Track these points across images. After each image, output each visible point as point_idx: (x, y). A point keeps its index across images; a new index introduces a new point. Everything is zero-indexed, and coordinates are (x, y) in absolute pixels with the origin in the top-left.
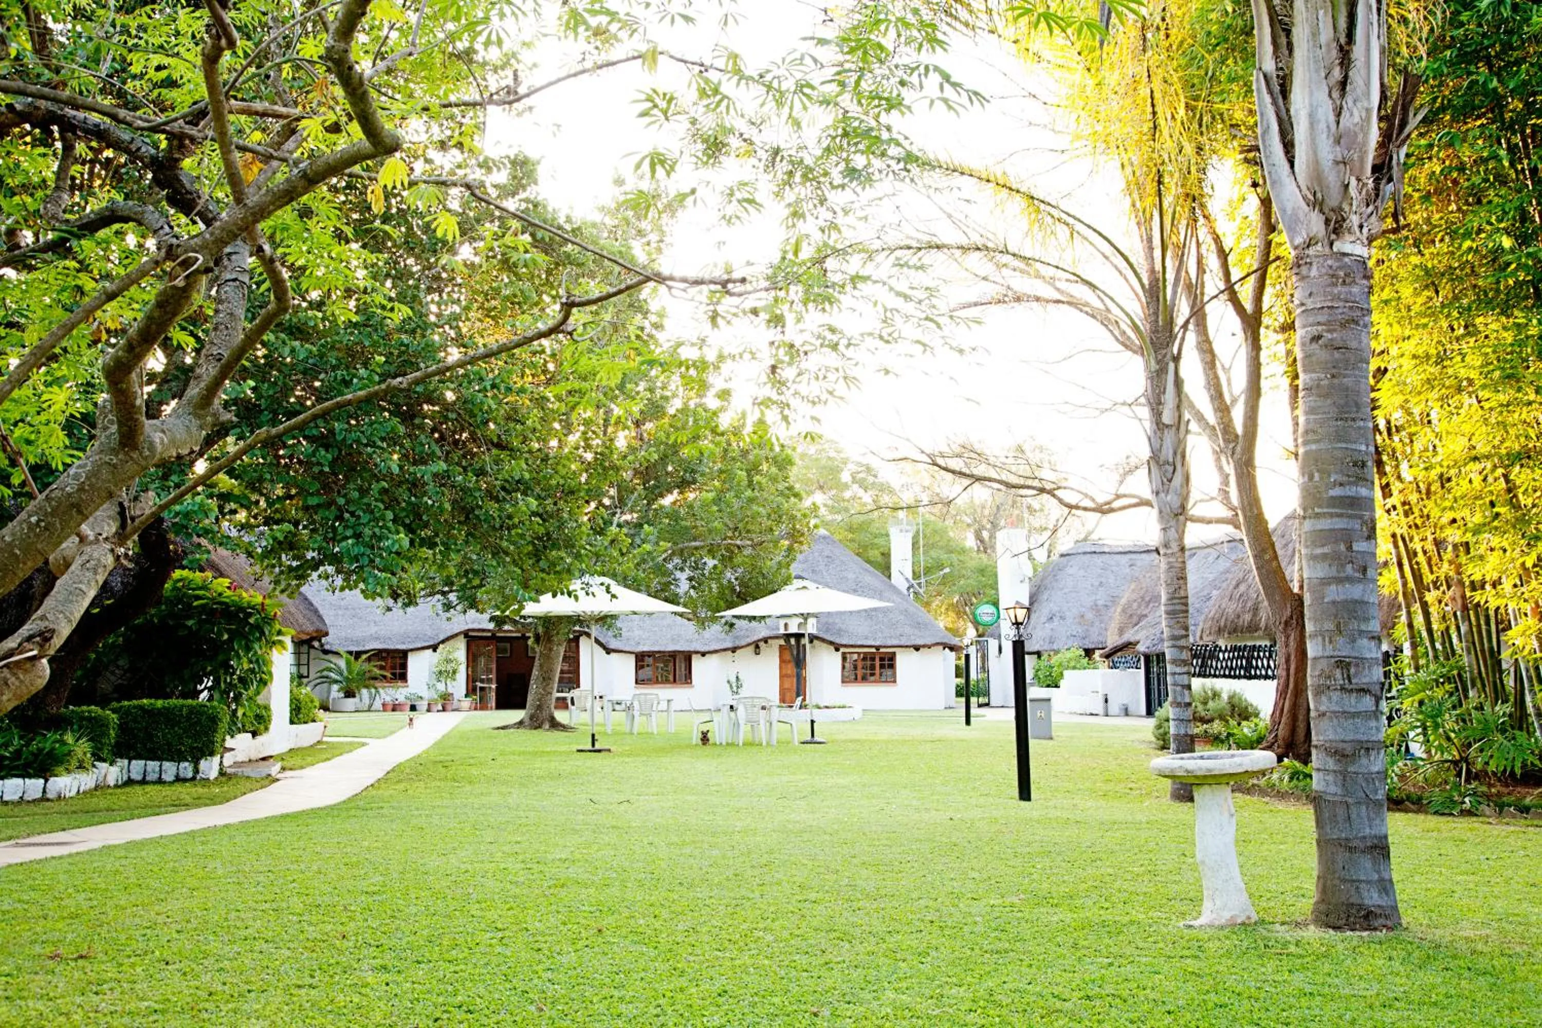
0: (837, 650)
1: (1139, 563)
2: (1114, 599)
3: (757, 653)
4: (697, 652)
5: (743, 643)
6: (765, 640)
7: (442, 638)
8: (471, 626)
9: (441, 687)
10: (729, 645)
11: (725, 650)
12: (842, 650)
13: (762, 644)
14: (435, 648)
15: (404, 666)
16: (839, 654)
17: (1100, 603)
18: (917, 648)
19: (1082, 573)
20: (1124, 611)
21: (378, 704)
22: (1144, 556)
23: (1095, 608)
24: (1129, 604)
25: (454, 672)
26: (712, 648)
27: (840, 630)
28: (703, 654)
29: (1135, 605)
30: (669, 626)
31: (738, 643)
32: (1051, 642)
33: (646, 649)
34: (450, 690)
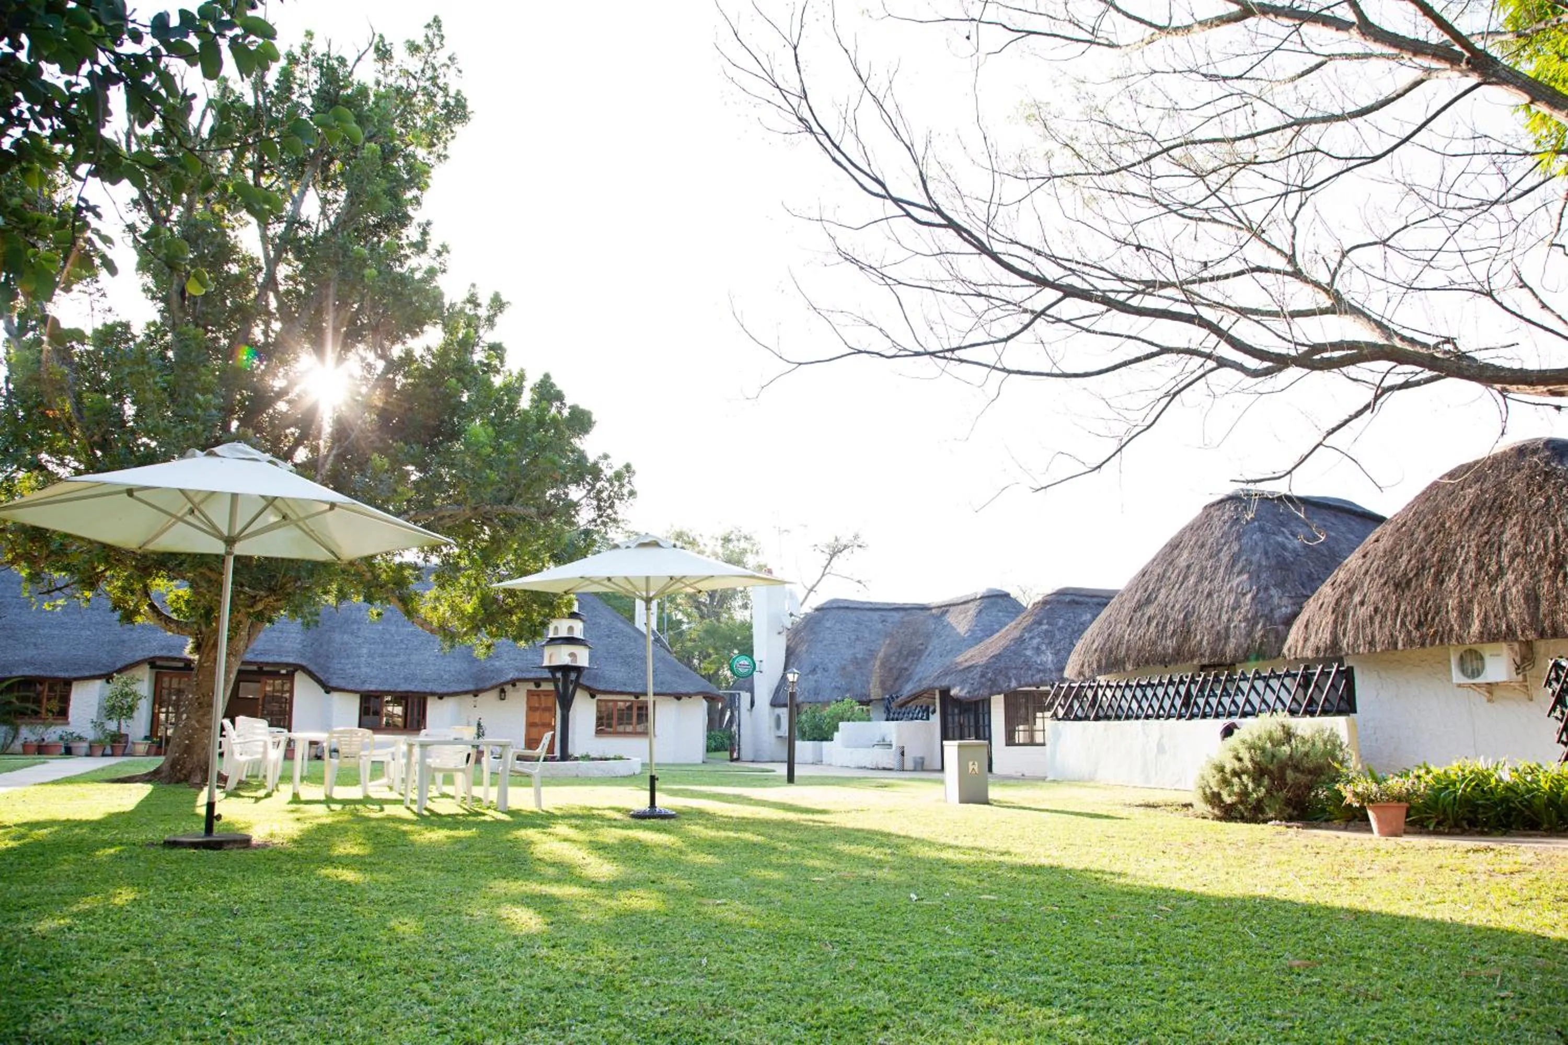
0: (593, 696)
1: (890, 620)
2: (872, 654)
3: (503, 698)
4: (433, 694)
5: (488, 685)
6: (513, 683)
7: (119, 665)
8: (158, 654)
9: (112, 726)
10: (471, 687)
11: (466, 693)
12: (598, 697)
13: (508, 688)
14: (108, 678)
15: (65, 700)
16: (595, 700)
17: (859, 656)
18: (678, 697)
19: (838, 626)
20: (883, 665)
21: (17, 746)
22: (894, 614)
23: (855, 661)
24: (887, 658)
25: (131, 709)
26: (452, 690)
27: (596, 675)
28: (441, 697)
29: (893, 659)
30: (402, 664)
31: (481, 686)
32: (816, 694)
33: (373, 688)
34: (124, 731)
